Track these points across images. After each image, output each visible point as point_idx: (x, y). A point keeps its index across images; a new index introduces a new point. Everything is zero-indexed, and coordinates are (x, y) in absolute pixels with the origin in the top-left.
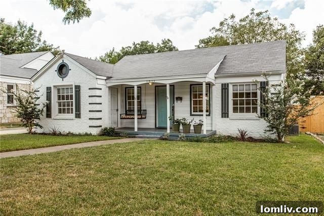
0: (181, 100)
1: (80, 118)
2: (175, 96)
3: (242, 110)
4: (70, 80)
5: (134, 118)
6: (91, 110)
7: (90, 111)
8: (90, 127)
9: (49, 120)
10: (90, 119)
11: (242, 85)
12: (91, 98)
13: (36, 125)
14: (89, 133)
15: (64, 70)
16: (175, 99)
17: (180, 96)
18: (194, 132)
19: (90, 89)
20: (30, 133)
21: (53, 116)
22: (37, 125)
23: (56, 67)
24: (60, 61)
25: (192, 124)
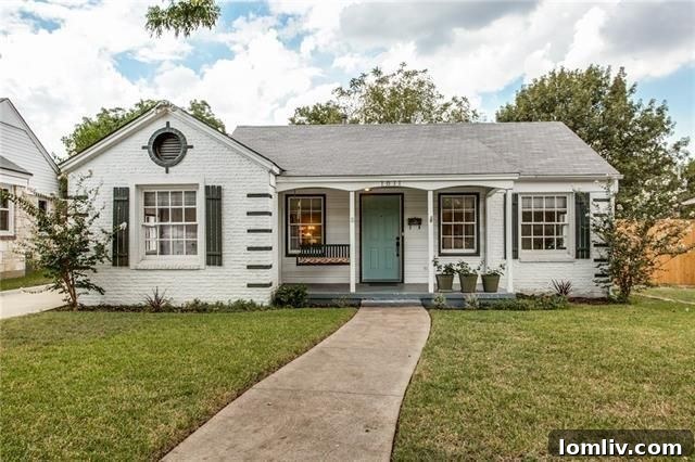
0: (420, 224)
1: (220, 264)
2: (407, 217)
3: (538, 245)
4: (191, 172)
5: (349, 264)
6: (255, 246)
7: (249, 249)
8: (249, 286)
9: (121, 272)
10: (249, 267)
11: (539, 197)
12: (254, 218)
13: (84, 286)
14: (248, 300)
15: (168, 147)
16: (406, 223)
17: (418, 216)
18: (482, 289)
19: (249, 196)
20: (72, 306)
21: (133, 262)
22: (87, 285)
23: (146, 137)
24: (160, 125)
25: (479, 273)
